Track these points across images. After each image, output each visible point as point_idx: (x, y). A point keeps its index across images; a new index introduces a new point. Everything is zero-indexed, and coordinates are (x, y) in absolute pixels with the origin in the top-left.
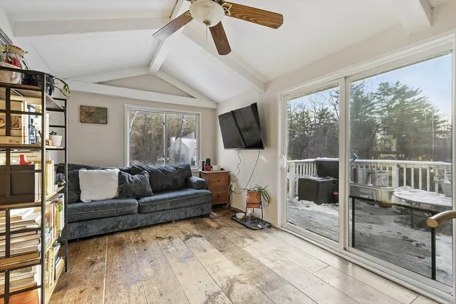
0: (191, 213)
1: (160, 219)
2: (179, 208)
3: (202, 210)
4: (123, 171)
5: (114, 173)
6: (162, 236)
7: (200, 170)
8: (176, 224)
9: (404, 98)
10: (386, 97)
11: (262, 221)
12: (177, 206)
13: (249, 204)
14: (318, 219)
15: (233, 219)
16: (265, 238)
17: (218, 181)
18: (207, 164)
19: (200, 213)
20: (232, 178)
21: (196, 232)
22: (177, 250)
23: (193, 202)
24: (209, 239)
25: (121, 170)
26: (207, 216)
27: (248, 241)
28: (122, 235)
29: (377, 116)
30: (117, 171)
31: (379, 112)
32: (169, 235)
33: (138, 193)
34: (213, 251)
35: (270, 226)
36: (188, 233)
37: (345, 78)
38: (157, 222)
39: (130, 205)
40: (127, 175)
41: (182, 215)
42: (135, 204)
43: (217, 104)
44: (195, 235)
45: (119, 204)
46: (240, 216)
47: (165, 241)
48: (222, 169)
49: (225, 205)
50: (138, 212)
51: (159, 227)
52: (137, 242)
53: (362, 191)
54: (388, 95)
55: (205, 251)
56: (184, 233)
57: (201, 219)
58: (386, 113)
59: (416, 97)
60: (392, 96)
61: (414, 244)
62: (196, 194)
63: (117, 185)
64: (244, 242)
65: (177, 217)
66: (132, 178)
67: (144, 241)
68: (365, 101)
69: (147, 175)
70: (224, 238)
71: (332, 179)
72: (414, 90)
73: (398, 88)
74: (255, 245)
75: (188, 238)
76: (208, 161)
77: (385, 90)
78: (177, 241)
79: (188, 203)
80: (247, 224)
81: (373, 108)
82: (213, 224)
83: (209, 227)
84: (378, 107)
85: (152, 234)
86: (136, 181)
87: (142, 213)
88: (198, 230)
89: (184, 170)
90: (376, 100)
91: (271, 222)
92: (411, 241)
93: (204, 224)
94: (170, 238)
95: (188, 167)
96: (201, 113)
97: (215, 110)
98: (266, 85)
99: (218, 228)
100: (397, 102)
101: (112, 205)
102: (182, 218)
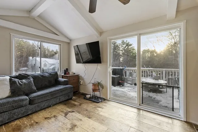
0: (63, 99)
1: (44, 106)
2: (56, 97)
3: (69, 96)
4: (13, 77)
5: (6, 80)
6: (48, 116)
7: (63, 74)
8: (54, 107)
9: (128, 46)
10: (123, 45)
11: (100, 97)
12: (55, 96)
13: (94, 90)
14: (118, 93)
15: (85, 99)
16: (106, 106)
17: (74, 80)
18: (66, 71)
19: (67, 98)
20: (81, 78)
21: (69, 110)
22: (64, 123)
23: (64, 93)
24: (79, 113)
25: (10, 77)
26: (71, 99)
27: (99, 109)
28: (17, 122)
29: (121, 52)
30: (8, 78)
31: (121, 51)
32: (53, 115)
33: (27, 92)
34: (85, 119)
35: (105, 100)
36: (65, 111)
37: (140, 34)
38: (42, 108)
39: (23, 100)
40: (17, 80)
41: (58, 101)
42: (26, 99)
43: (70, 40)
44: (70, 112)
45: (14, 101)
46: (88, 96)
47: (53, 119)
48: (74, 74)
49: (77, 91)
50: (29, 104)
51: (43, 111)
52: (32, 125)
53: (128, 80)
54: (124, 44)
55: (81, 120)
56: (62, 112)
57: (67, 101)
58: (124, 51)
59: (132, 46)
60: (125, 45)
61: (153, 98)
62: (65, 88)
63: (9, 88)
64: (98, 110)
65: (54, 103)
66: (21, 82)
67: (37, 123)
68: (117, 46)
69: (32, 79)
70: (87, 110)
71: (118, 76)
72: (131, 44)
73: (127, 43)
74: (103, 110)
75: (66, 114)
76: (67, 69)
77: (123, 43)
78: (61, 117)
79: (61, 94)
80: (93, 100)
81: (120, 49)
82: (76, 103)
83: (75, 105)
84: (121, 49)
85: (40, 117)
86: (25, 84)
87: (32, 105)
88: (70, 108)
89: (54, 75)
90: (121, 46)
91: (104, 97)
92: (151, 97)
93: (71, 104)
94: (55, 116)
95: (56, 73)
96: (62, 44)
97: (69, 43)
98: (101, 33)
99: (80, 105)
100: (127, 47)
101: (8, 103)
102: (58, 102)
